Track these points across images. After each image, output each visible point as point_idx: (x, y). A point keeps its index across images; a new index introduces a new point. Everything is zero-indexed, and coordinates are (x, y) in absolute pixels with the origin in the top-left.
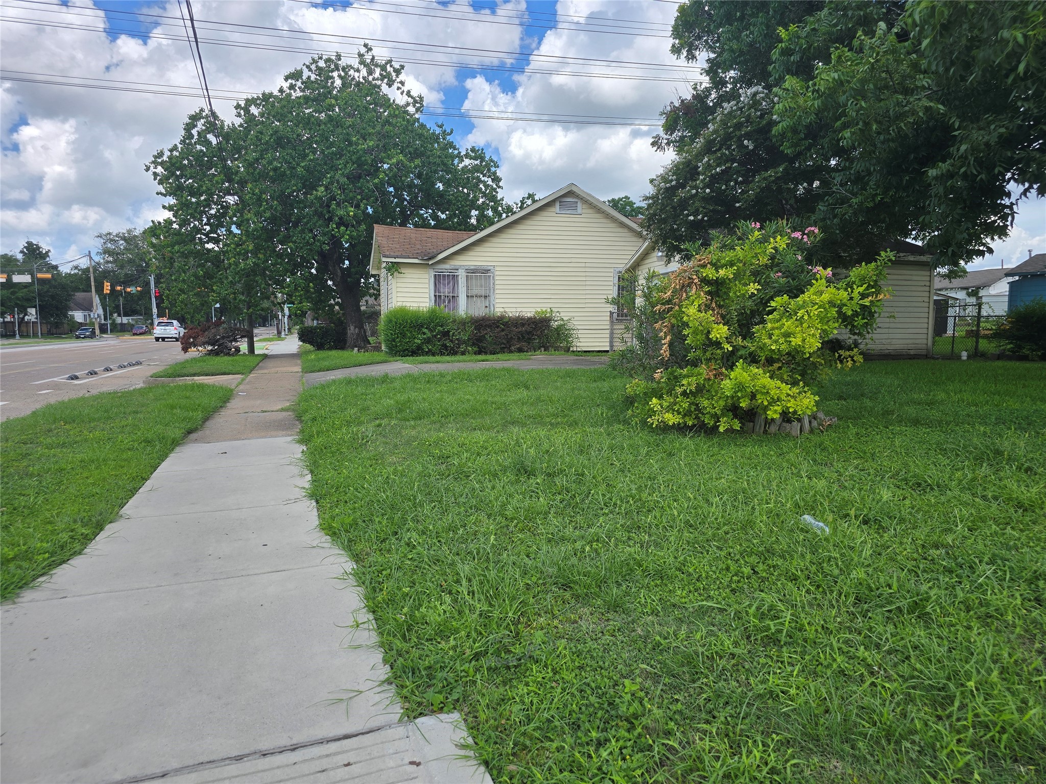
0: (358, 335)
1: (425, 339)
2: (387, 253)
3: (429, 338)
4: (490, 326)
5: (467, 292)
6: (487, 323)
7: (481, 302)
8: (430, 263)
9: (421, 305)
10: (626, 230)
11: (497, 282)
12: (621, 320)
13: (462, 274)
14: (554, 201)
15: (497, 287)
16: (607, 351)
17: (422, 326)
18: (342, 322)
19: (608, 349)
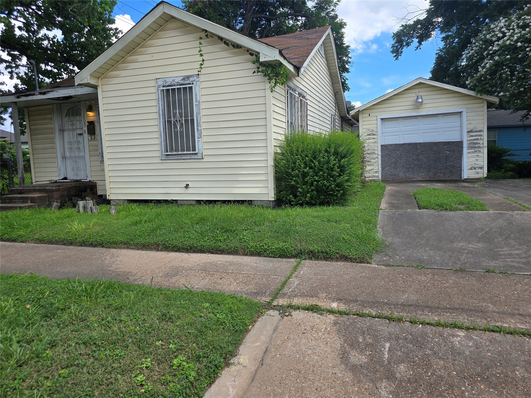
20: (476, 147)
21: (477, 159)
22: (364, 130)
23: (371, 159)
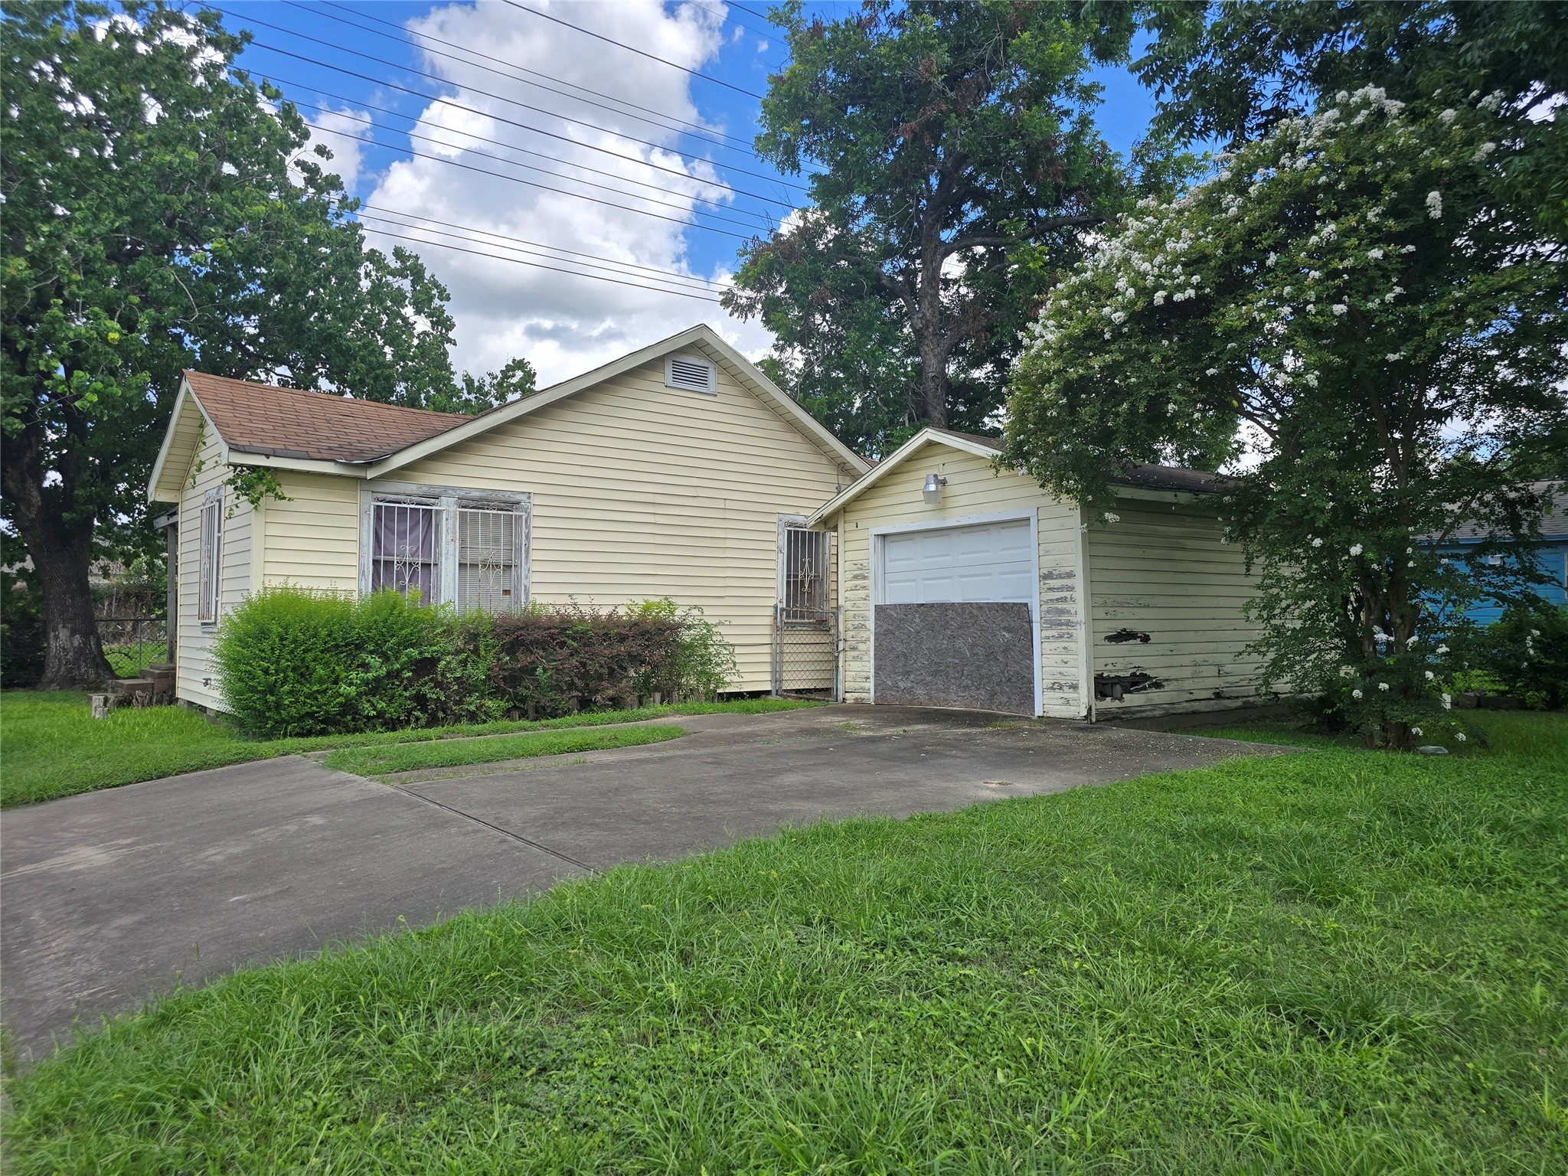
0: (80, 651)
1: (367, 683)
2: (243, 442)
3: (377, 679)
4: (542, 644)
5: (462, 555)
6: (538, 635)
7: (497, 580)
8: (371, 474)
9: (341, 585)
10: (798, 438)
11: (534, 533)
12: (793, 625)
13: (448, 509)
14: (662, 359)
15: (534, 544)
16: (768, 693)
17: (359, 647)
18: (32, 620)
19: (767, 687)
20: (1061, 624)
21: (1065, 657)
22: (849, 566)
23: (858, 642)
